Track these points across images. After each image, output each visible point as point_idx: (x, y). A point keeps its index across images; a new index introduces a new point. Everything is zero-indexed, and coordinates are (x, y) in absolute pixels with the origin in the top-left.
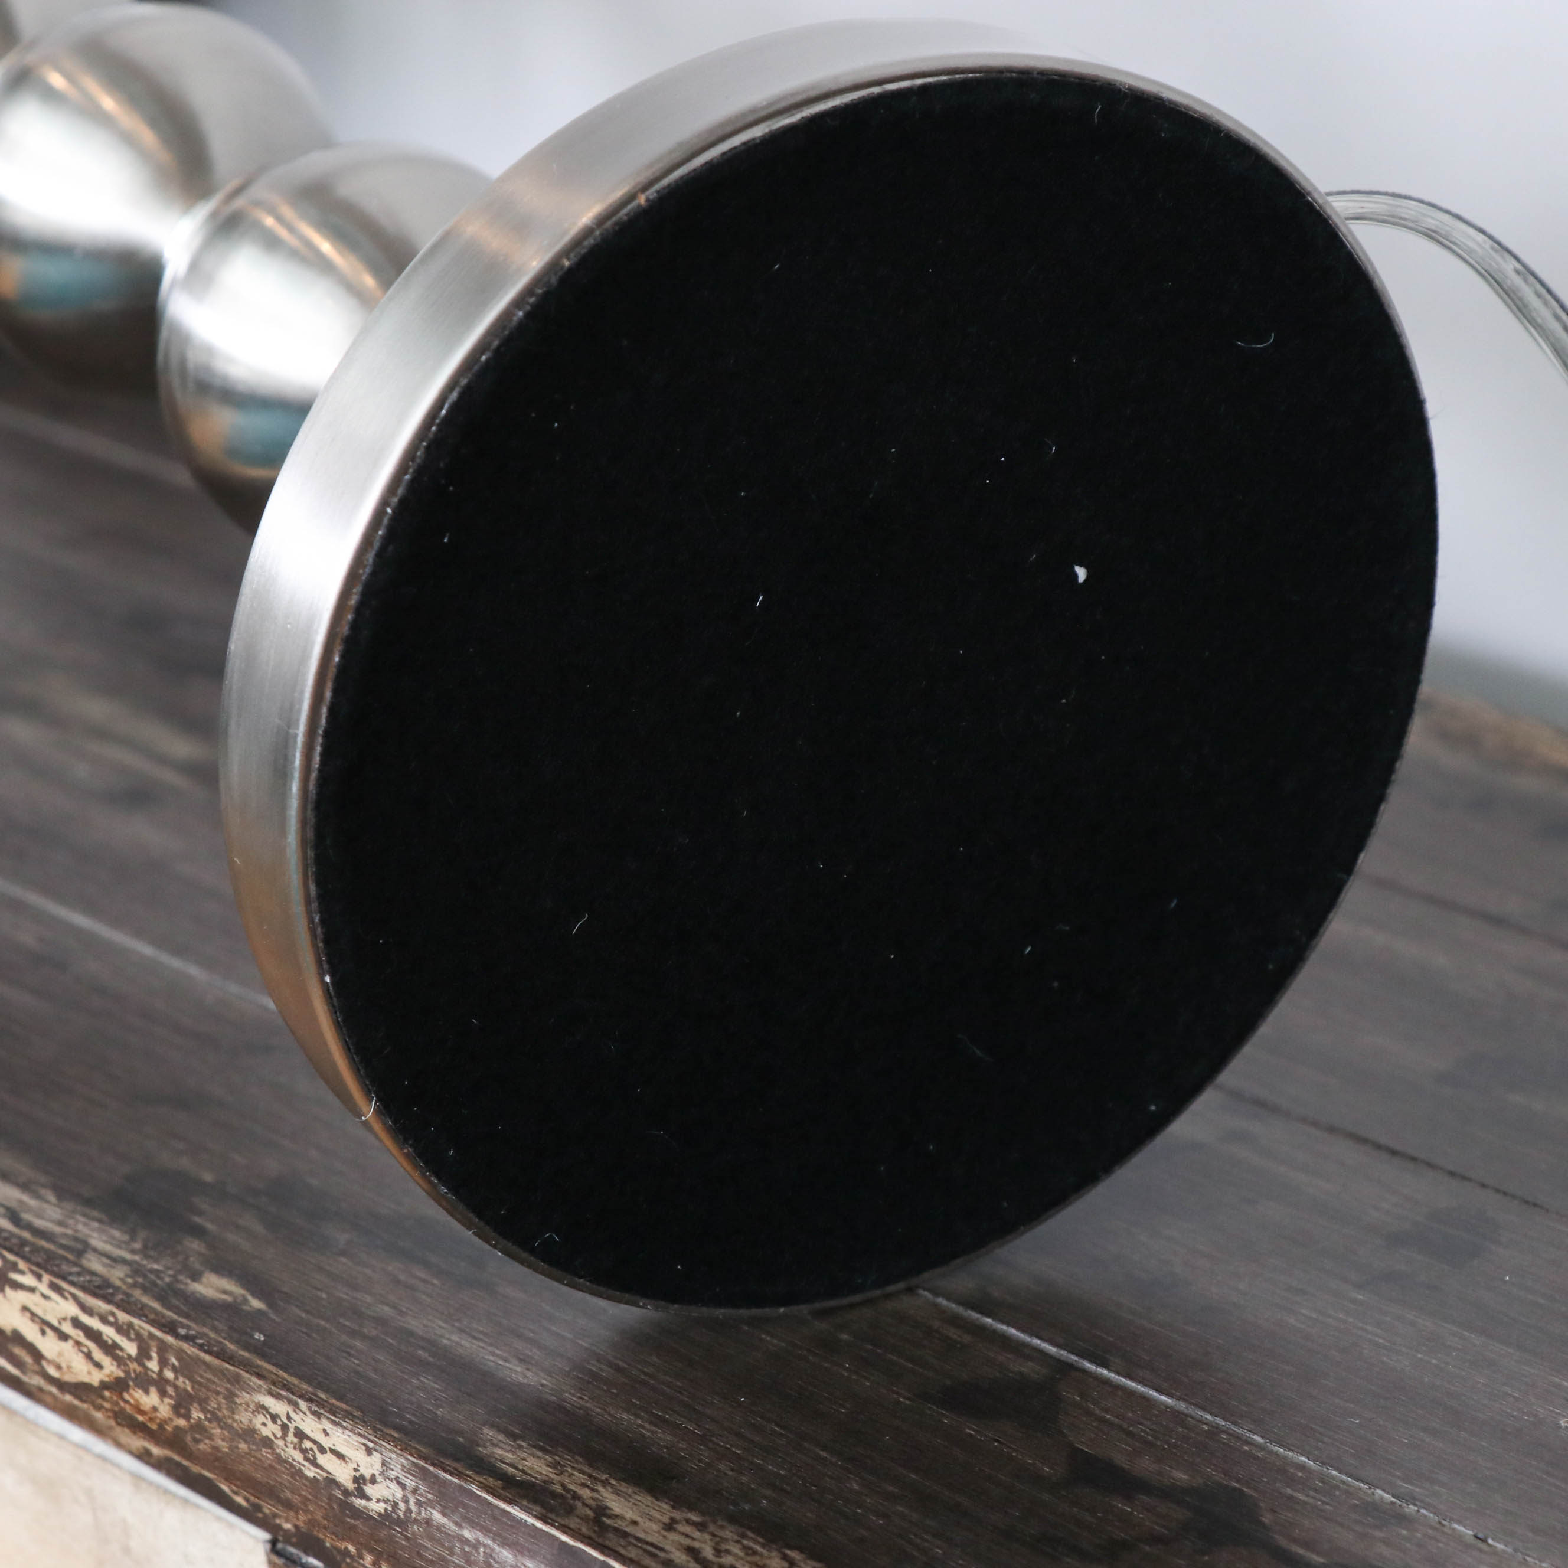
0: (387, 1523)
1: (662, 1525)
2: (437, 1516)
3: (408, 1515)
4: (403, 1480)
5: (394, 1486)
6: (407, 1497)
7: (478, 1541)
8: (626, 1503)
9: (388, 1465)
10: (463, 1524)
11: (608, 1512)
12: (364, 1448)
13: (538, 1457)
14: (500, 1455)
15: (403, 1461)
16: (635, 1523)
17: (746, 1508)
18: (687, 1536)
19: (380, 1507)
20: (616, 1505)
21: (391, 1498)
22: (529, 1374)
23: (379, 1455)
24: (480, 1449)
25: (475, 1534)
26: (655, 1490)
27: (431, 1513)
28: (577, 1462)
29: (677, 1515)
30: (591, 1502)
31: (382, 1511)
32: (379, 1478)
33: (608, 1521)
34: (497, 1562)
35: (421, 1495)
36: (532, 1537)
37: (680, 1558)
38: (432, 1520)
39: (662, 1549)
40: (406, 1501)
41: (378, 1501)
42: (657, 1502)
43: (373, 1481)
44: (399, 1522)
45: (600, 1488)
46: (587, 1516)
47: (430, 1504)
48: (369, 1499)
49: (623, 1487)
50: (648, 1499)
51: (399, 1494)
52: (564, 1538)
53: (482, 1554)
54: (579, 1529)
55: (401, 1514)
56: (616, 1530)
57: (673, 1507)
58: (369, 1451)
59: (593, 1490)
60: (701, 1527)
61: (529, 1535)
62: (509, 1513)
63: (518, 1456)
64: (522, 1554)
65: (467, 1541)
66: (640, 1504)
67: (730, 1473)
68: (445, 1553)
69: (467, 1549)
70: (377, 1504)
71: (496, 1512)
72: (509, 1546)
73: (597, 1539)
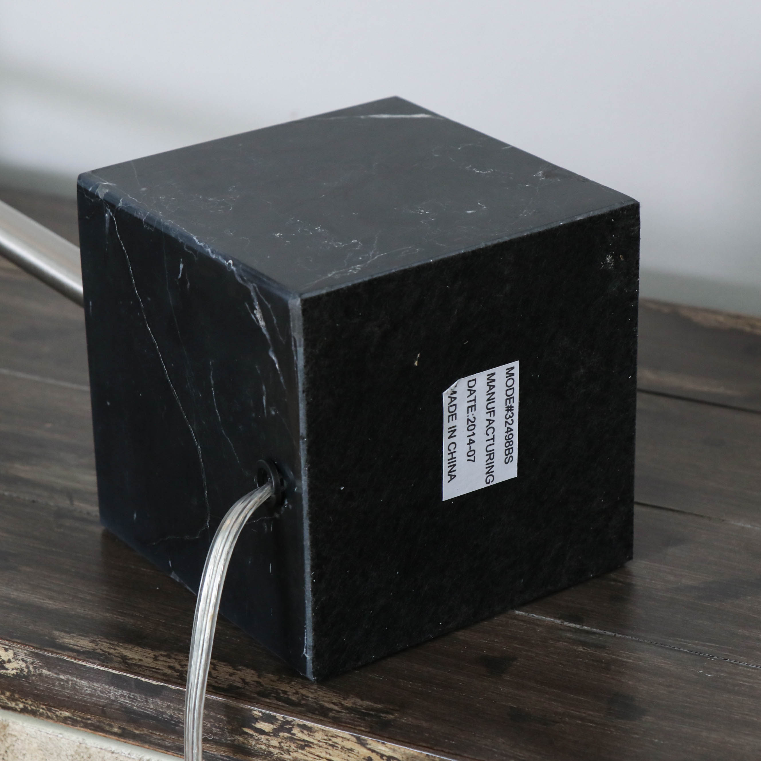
0: (18, 678)
1: (153, 659)
2: (45, 672)
3: (29, 673)
4: (26, 659)
5: (21, 663)
6: (28, 666)
7: (68, 679)
8: (132, 652)
9: (17, 654)
10: (60, 673)
11: (127, 657)
12: (3, 649)
13: (84, 640)
14: (67, 642)
15: (26, 651)
16: (141, 660)
17: (182, 645)
18: (165, 662)
19: (14, 672)
20: (129, 654)
21: (19, 667)
22: (57, 604)
23: (12, 651)
24: (57, 640)
25: (66, 676)
26: (140, 644)
27: (42, 671)
28: (102, 639)
29: (157, 653)
30: (116, 655)
31: (15, 673)
32: (12, 660)
33: (130, 662)
34: (79, 686)
35: (36, 664)
36: (98, 674)
37: (168, 671)
38: (42, 673)
39: (159, 669)
40: (27, 667)
41: (12, 669)
42: (144, 649)
43: (9, 661)
44: (24, 677)
45: (117, 648)
46: (120, 661)
47: (42, 667)
48: (7, 669)
49: (126, 645)
50: (140, 649)
51: (24, 665)
52: (115, 672)
53: (70, 684)
54: (120, 667)
55: (25, 674)
56: (135, 665)
57: (152, 650)
58: (6, 650)
59: (115, 649)
60: (169, 656)
61: (96, 673)
62: (85, 666)
63: (75, 641)
64: (92, 681)
65: (62, 680)
66: (138, 652)
67: (166, 631)
68: (51, 687)
69: (62, 683)
70: (12, 671)
71: (78, 666)
72: (85, 679)
73: (130, 670)
